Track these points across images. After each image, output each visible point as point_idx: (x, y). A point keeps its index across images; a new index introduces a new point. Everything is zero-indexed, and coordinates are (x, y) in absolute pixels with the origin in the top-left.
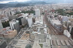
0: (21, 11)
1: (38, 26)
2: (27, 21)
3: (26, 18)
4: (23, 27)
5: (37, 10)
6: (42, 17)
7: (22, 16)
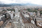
0: (6, 10)
1: (17, 18)
2: (10, 15)
3: (10, 13)
4: (7, 19)
5: (16, 9)
6: (19, 13)
7: (7, 12)
